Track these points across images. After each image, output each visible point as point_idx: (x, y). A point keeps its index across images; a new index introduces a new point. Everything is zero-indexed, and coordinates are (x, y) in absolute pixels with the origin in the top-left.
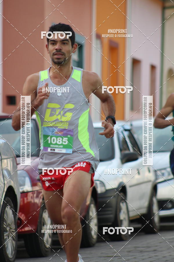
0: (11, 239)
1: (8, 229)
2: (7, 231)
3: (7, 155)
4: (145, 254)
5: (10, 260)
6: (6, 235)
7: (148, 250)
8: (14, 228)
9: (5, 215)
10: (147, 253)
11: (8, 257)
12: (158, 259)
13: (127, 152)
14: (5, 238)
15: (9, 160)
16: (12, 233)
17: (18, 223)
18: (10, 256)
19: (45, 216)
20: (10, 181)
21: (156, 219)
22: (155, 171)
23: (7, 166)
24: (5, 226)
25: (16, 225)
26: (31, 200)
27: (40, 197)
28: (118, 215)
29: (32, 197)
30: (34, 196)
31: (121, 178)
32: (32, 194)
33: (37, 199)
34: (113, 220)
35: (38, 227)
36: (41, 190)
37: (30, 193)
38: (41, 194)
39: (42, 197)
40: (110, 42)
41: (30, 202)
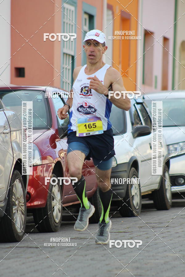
0: (20, 213)
1: (17, 203)
2: (15, 205)
3: (16, 128)
4: (158, 229)
5: (19, 234)
6: (15, 209)
7: (160, 226)
8: (23, 202)
9: (14, 188)
10: (160, 229)
11: (16, 231)
12: (171, 235)
13: (139, 126)
14: (14, 212)
15: (18, 132)
16: (21, 207)
17: (27, 197)
18: (19, 230)
19: (55, 190)
20: (19, 154)
21: (168, 195)
22: (168, 145)
23: (16, 138)
24: (13, 200)
25: (26, 199)
26: (40, 174)
27: (50, 171)
28: (129, 190)
29: (41, 170)
30: (43, 169)
31: (133, 152)
32: (42, 167)
33: (47, 172)
34: (124, 195)
35: (47, 202)
36: (51, 163)
37: (39, 166)
38: (51, 168)
39: (52, 171)
40: (123, 13)
41: (39, 175)
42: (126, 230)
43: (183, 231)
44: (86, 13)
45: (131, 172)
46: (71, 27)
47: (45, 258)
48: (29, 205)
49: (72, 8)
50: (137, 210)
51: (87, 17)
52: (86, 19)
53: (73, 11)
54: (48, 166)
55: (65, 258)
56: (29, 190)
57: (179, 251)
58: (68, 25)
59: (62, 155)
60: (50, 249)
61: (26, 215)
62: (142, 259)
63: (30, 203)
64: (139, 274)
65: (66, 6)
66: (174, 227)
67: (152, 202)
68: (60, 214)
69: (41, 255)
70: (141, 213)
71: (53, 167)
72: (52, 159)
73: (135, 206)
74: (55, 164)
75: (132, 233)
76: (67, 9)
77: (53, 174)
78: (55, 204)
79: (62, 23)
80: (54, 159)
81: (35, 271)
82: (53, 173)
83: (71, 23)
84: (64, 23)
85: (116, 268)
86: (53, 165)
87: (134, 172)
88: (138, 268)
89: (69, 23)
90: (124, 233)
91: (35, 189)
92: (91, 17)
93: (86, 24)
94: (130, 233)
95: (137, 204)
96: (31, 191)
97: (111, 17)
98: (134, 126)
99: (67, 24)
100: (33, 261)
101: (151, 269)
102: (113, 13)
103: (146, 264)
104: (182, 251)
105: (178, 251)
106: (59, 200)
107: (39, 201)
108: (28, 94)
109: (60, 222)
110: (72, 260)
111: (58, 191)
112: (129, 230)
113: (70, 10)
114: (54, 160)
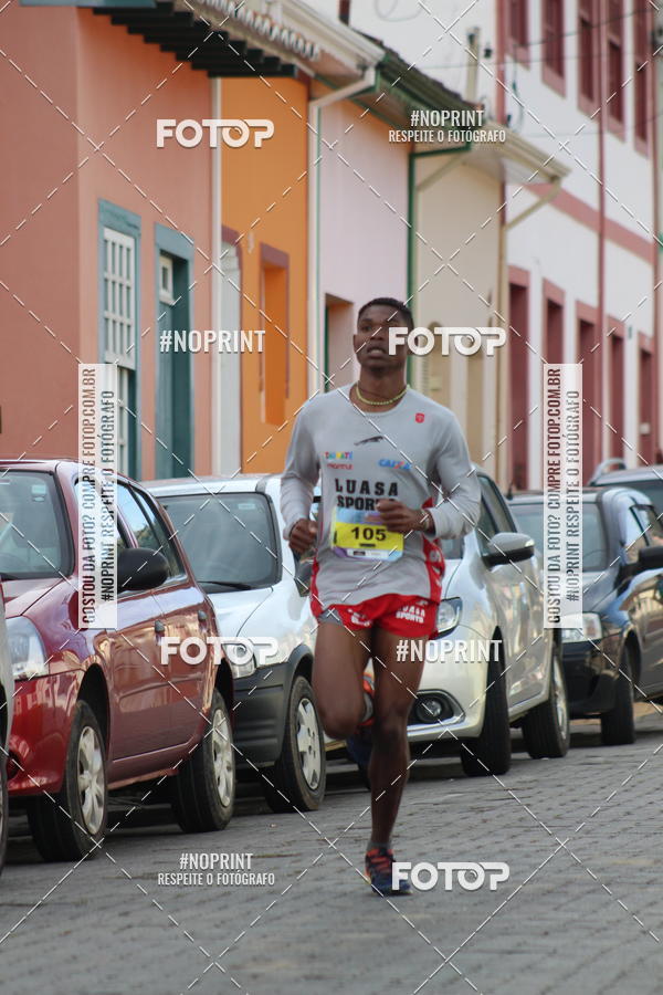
19: (85, 746)
26: (45, 701)
27: (72, 693)
28: (292, 738)
29: (47, 691)
30: (53, 688)
31: (301, 634)
32: (48, 682)
33: (63, 695)
34: (277, 754)
35: (65, 776)
36: (73, 671)
37: (42, 680)
38: (74, 683)
39: (76, 692)
40: (264, 249)
41: (42, 705)
42: (284, 850)
43: (438, 850)
44: (164, 253)
45: (294, 690)
46: (125, 290)
47: (60, 935)
48: (16, 787)
49: (128, 242)
50: (315, 794)
51: (168, 264)
52: (165, 270)
53: (128, 250)
54: (67, 679)
55: (115, 933)
56: (15, 746)
57: (427, 907)
58: (117, 286)
59: (102, 646)
60: (74, 910)
61: (7, 814)
62: (326, 931)
63: (19, 781)
64: (316, 973)
65: (110, 235)
66: (413, 839)
67: (354, 768)
68: (102, 810)
69: (48, 926)
70: (324, 799)
71: (80, 680)
72: (77, 661)
73: (309, 783)
74: (86, 673)
75: (299, 858)
76: (114, 244)
77: (80, 701)
78: (86, 783)
79: (102, 283)
80: (82, 659)
81: (31, 973)
82: (79, 698)
83: (126, 283)
84: (106, 280)
85: (255, 959)
86: (80, 676)
87: (303, 688)
88: (312, 957)
89: (118, 281)
90: (276, 860)
91: (31, 744)
92: (180, 265)
93: (165, 286)
94: (293, 858)
95: (314, 774)
96: (20, 750)
97: (234, 263)
98: (302, 562)
99: (114, 283)
100: (27, 945)
101: (349, 959)
102: (239, 254)
103: (335, 945)
104: (434, 904)
105: (424, 905)
106: (99, 772)
107: (41, 776)
108: (7, 481)
109: (102, 832)
110: (133, 939)
111: (96, 747)
112: (293, 850)
113: (121, 247)
114: (81, 662)
